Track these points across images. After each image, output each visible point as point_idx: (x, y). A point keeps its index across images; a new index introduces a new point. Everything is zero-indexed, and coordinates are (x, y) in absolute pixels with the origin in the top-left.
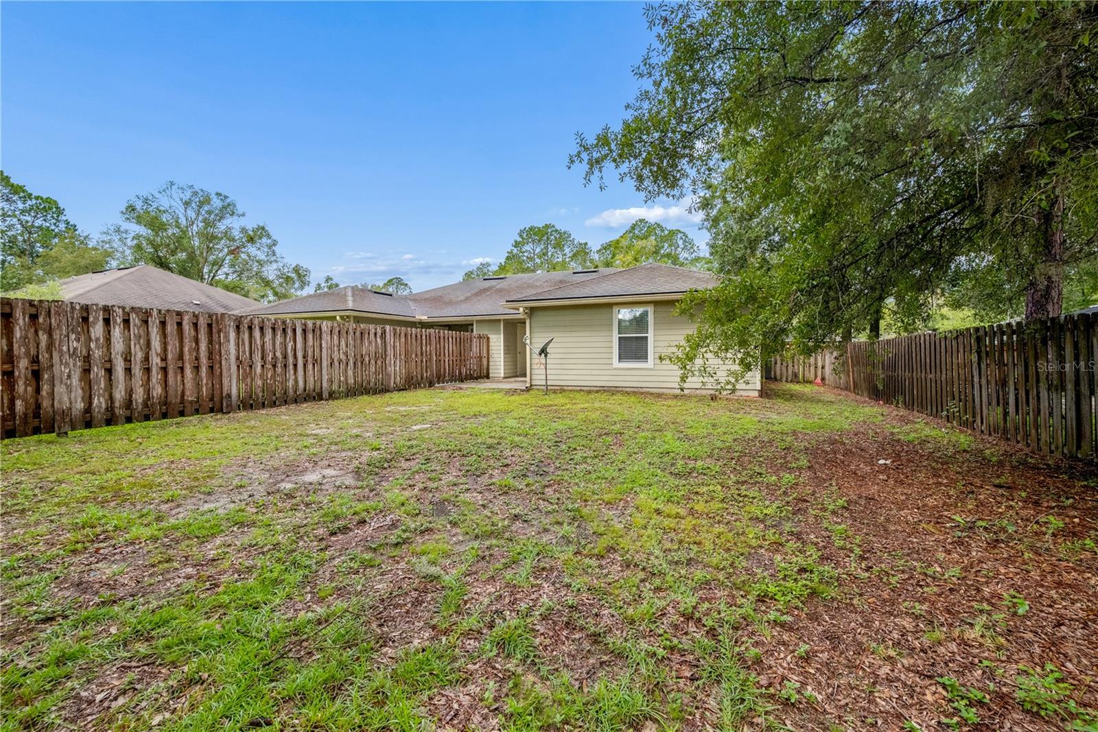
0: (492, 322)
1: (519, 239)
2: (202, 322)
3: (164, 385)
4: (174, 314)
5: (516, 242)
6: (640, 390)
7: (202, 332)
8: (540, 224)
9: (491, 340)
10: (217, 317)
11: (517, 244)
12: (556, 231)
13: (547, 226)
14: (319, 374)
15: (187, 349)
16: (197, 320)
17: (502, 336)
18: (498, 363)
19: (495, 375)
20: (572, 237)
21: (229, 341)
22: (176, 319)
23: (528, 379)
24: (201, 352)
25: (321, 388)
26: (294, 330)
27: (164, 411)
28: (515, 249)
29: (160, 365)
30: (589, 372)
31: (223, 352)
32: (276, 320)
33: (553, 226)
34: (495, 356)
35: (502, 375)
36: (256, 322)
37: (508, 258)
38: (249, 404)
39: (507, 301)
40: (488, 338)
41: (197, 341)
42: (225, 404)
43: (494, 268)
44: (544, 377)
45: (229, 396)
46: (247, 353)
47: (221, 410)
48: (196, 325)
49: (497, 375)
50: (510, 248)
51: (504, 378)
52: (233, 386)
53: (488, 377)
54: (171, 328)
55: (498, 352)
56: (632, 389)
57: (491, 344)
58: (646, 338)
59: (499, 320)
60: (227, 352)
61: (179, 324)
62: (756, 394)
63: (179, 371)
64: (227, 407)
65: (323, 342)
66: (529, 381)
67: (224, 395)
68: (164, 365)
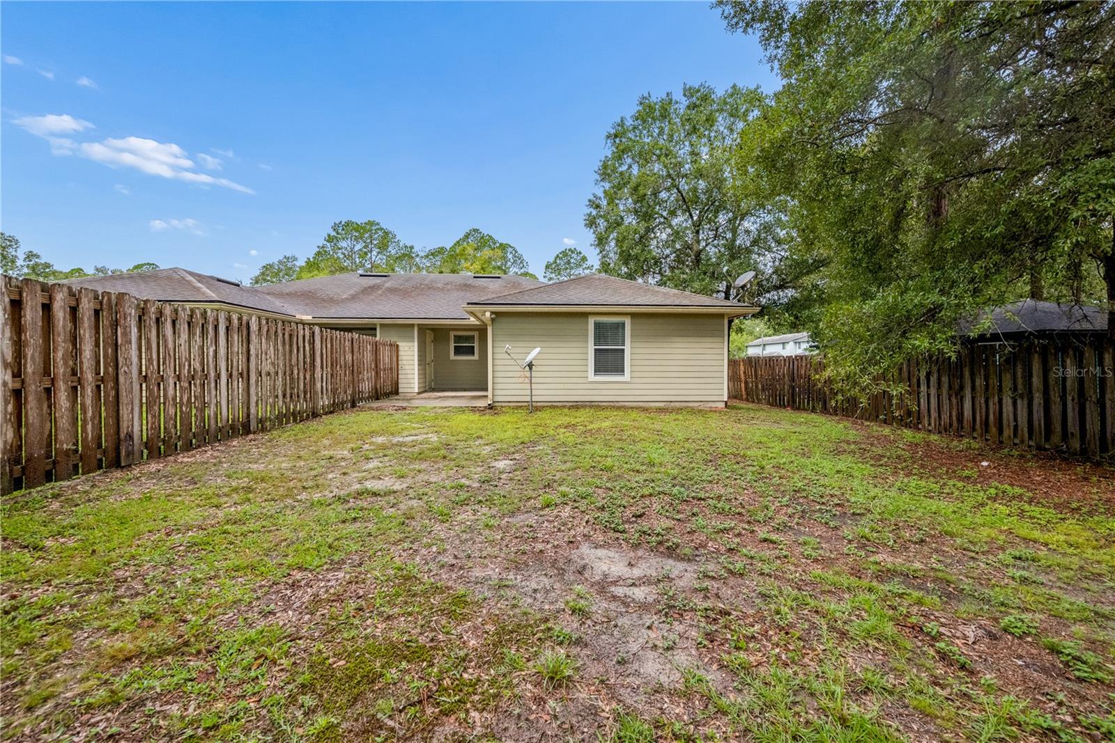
0: (403, 328)
1: (333, 233)
2: (86, 307)
3: (15, 426)
4: (38, 288)
5: (329, 235)
6: (616, 404)
7: (86, 324)
8: (360, 220)
9: (401, 348)
10: (109, 299)
11: (330, 239)
12: (381, 229)
13: (371, 223)
14: (245, 395)
15: (60, 354)
16: (78, 301)
17: (416, 344)
18: (410, 376)
19: (406, 390)
20: (397, 237)
21: (130, 343)
22: (40, 298)
23: (489, 393)
24: (85, 361)
25: (248, 416)
26: (216, 328)
27: (16, 475)
28: (328, 245)
29: (10, 385)
30: (562, 386)
31: (121, 360)
32: (192, 310)
33: (378, 224)
34: (407, 367)
35: (416, 390)
36: (168, 310)
37: (319, 253)
38: (158, 448)
39: (468, 304)
40: (398, 346)
41: (74, 339)
42: (123, 453)
43: (301, 262)
44: (528, 392)
45: (130, 436)
46: (155, 363)
47: (116, 464)
48: (74, 311)
49: (409, 390)
50: (322, 242)
51: (419, 393)
52: (136, 423)
53: (397, 393)
54: (32, 314)
55: (411, 362)
56: (608, 404)
57: (400, 353)
58: (623, 350)
59: (413, 325)
60: (128, 360)
61: (47, 308)
62: (723, 405)
63: (44, 396)
64: (128, 455)
65: (252, 347)
66: (490, 396)
67: (122, 436)
68: (18, 386)
